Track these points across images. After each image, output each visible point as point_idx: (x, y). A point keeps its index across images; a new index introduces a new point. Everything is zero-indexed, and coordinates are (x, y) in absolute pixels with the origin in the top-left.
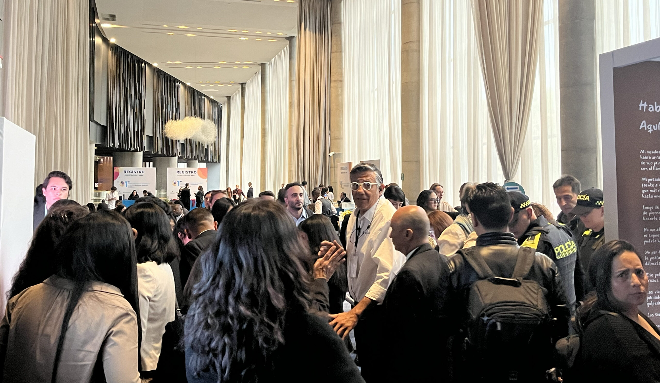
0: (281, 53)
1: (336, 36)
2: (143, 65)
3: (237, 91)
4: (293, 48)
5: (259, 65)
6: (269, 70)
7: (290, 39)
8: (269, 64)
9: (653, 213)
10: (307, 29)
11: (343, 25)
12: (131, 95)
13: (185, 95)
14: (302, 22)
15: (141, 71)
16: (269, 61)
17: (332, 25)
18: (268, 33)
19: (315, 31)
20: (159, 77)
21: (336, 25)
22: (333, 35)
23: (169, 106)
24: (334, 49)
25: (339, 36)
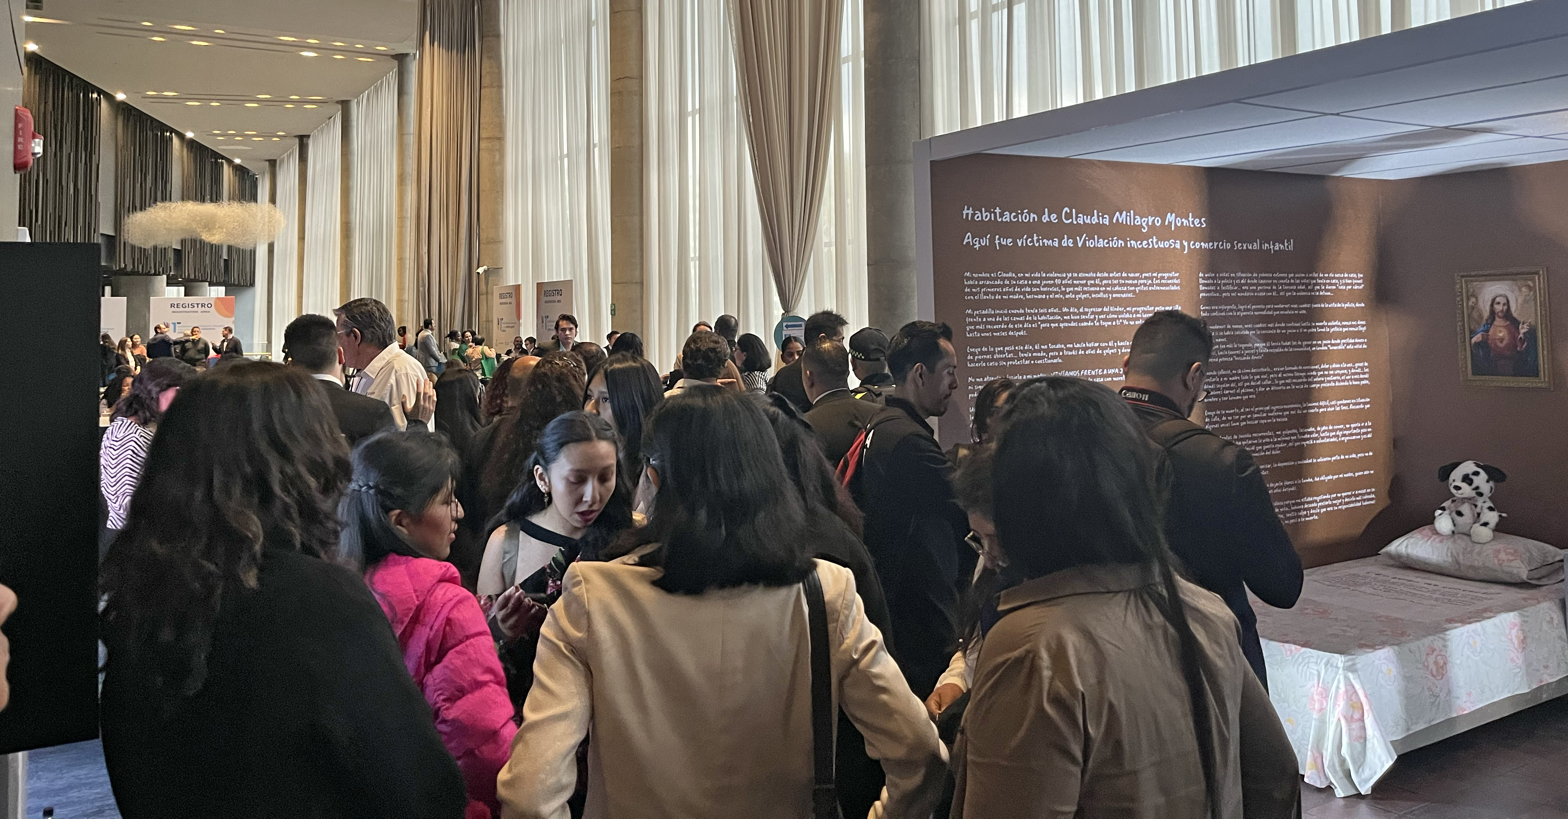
0: (382, 83)
1: (490, 58)
2: (95, 96)
3: (291, 150)
4: (405, 74)
5: (337, 102)
6: (357, 113)
7: (401, 58)
8: (358, 102)
9: (980, 358)
10: (436, 43)
11: (502, 39)
12: (70, 154)
13: (182, 157)
14: (426, 30)
15: (91, 108)
16: (357, 97)
17: (482, 37)
18: (357, 46)
19: (450, 48)
20: (128, 121)
21: (490, 39)
22: (484, 57)
23: (149, 178)
24: (486, 81)
25: (495, 56)
